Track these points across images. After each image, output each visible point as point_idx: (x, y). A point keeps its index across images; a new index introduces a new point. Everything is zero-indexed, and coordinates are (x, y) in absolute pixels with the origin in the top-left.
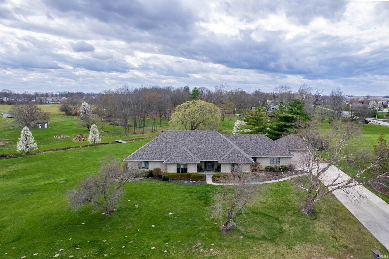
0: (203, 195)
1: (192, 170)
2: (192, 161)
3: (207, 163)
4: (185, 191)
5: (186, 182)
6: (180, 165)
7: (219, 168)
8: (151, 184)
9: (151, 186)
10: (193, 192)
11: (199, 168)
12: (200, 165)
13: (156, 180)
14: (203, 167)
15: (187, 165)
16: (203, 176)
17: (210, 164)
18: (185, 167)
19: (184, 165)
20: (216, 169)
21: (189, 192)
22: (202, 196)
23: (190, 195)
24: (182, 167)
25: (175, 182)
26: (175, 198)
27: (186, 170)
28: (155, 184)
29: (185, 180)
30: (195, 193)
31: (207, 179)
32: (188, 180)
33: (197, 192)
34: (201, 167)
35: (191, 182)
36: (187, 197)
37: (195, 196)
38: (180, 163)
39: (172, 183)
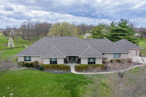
0: (69, 84)
1: (61, 62)
2: (60, 56)
3: (71, 58)
4: (54, 80)
5: (56, 71)
6: (52, 59)
7: (79, 61)
8: (31, 72)
9: (30, 74)
10: (61, 81)
11: (66, 61)
12: (66, 59)
13: (35, 70)
14: (68, 60)
15: (56, 59)
16: (69, 67)
17: (72, 58)
18: (56, 60)
19: (55, 59)
20: (77, 62)
21: (57, 81)
22: (68, 86)
23: (59, 84)
24: (53, 60)
25: (48, 71)
26: (46, 87)
27: (56, 62)
28: (34, 72)
29: (55, 70)
30: (63, 82)
31: (71, 69)
32: (58, 70)
33: (64, 80)
34: (66, 60)
35: (60, 71)
36: (55, 86)
37: (63, 85)
38: (52, 57)
39: (46, 72)
